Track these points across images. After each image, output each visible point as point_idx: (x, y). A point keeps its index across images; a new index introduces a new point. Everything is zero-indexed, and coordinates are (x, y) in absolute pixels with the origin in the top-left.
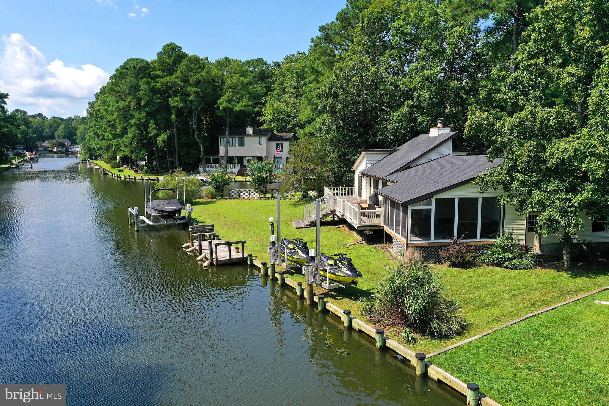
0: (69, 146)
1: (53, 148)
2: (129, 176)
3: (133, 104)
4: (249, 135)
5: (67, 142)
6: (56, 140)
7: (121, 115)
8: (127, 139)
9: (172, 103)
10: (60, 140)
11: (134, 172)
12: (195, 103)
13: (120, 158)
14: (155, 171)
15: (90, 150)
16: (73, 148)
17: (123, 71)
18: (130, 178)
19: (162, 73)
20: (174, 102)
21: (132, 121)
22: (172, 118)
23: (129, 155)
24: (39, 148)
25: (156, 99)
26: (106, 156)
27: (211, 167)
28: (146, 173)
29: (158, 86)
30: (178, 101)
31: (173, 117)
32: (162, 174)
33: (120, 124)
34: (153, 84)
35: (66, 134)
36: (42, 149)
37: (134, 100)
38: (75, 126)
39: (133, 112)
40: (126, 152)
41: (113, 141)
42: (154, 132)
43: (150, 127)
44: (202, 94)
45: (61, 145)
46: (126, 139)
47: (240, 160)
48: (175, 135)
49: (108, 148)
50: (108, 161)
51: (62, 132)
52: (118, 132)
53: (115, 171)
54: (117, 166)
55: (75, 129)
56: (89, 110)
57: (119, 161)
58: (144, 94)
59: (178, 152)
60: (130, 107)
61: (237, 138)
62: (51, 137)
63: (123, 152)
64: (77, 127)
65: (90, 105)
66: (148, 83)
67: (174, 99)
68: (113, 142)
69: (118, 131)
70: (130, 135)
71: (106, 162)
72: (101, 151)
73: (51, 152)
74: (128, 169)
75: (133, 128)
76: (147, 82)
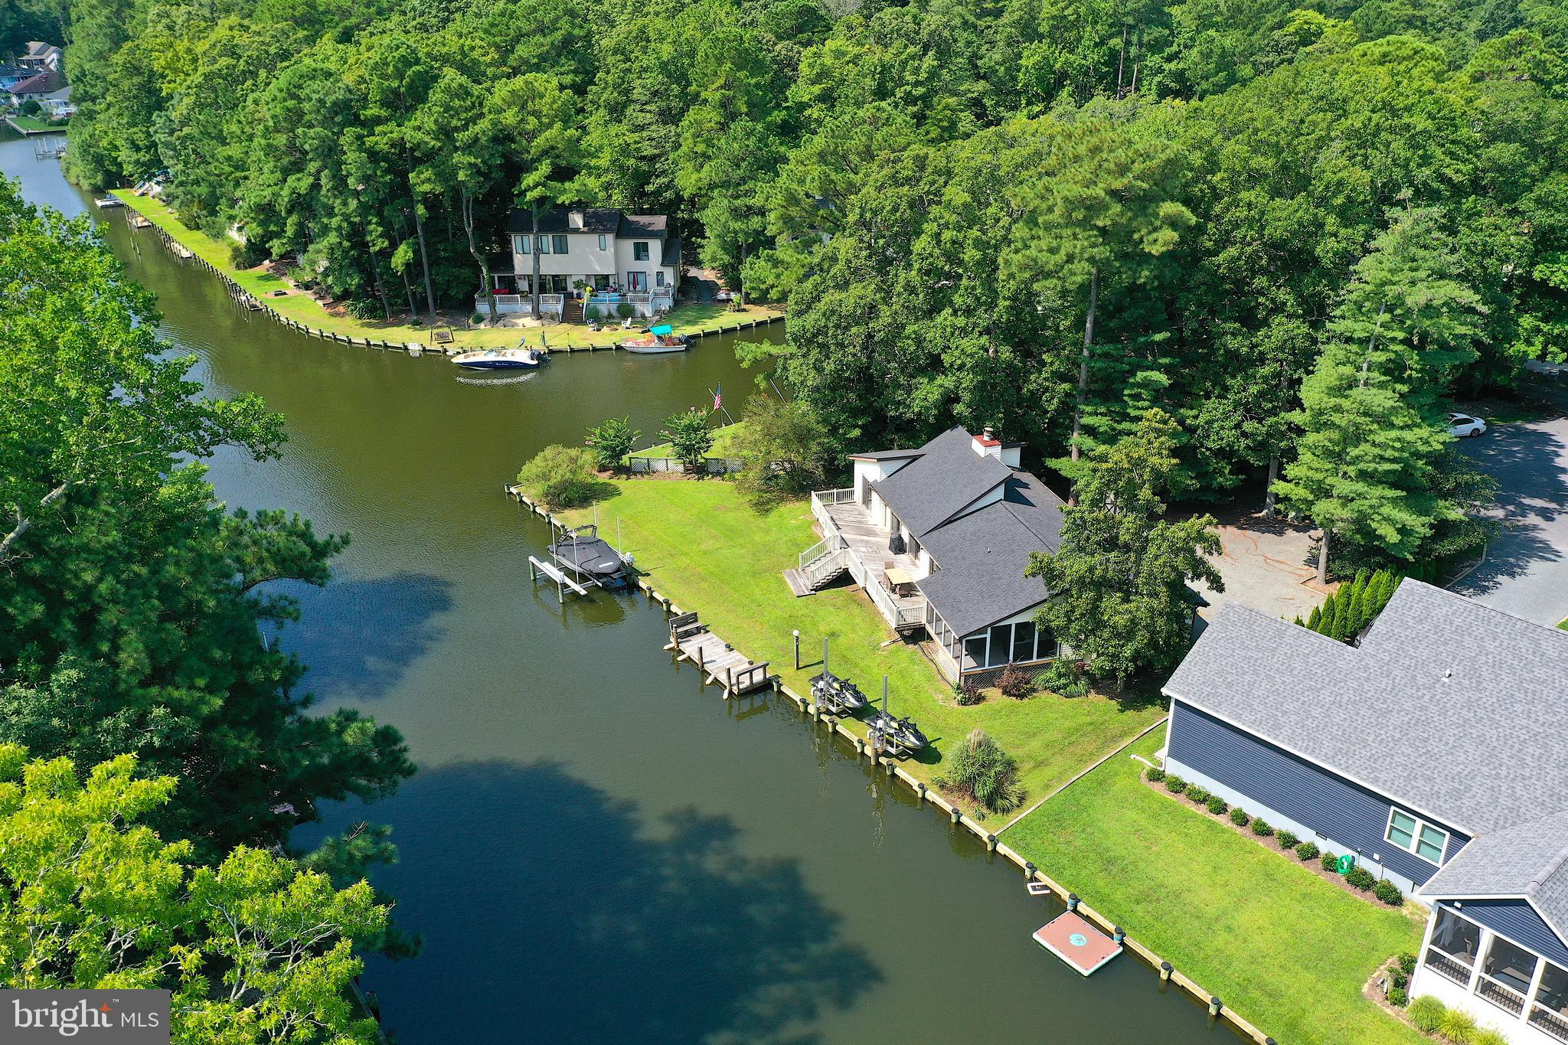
2: (333, 333)
4: (576, 231)
9: (417, 184)
11: (321, 304)
14: (380, 312)
18: (335, 339)
19: (383, 112)
20: (422, 183)
22: (419, 213)
28: (360, 317)
29: (381, 144)
30: (430, 181)
31: (421, 210)
32: (397, 318)
44: (484, 169)
47: (560, 282)
54: (244, 259)
58: (357, 168)
61: (550, 236)
66: (360, 139)
67: (422, 176)
74: (289, 283)
76: (355, 136)
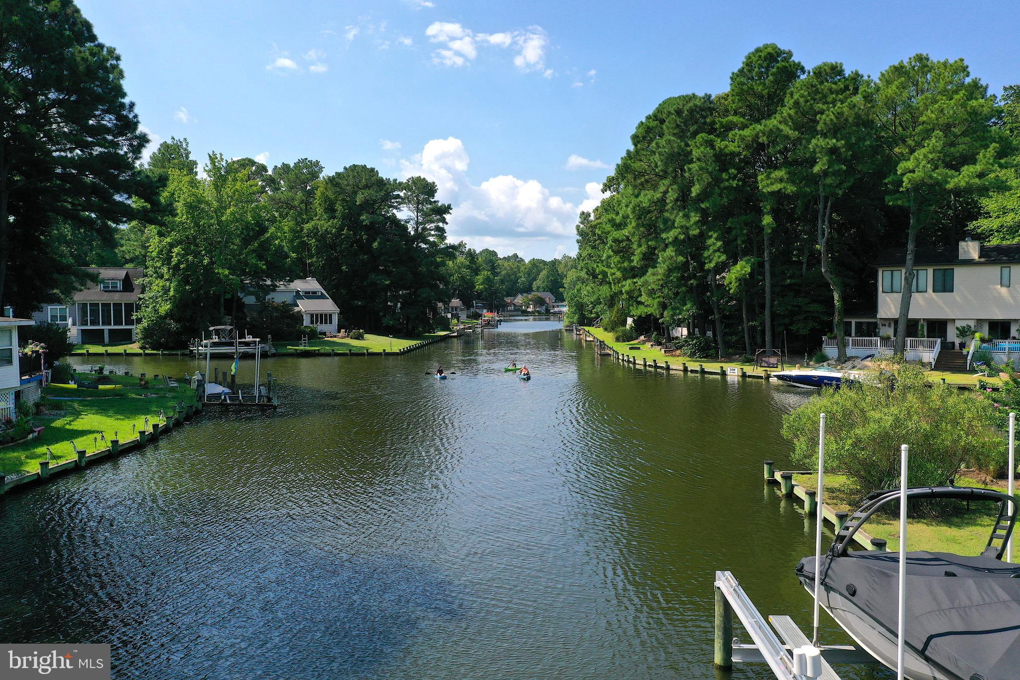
0: (551, 304)
1: (528, 307)
2: (655, 361)
3: (672, 196)
4: (968, 263)
5: (548, 297)
6: (533, 293)
7: (643, 225)
8: (655, 278)
9: (768, 185)
10: (539, 294)
11: (663, 350)
12: (829, 181)
13: (634, 321)
14: (712, 352)
15: (580, 308)
16: (558, 306)
17: (653, 124)
18: (656, 367)
19: (742, 119)
20: (772, 184)
21: (670, 235)
22: (764, 222)
23: (657, 313)
24: (508, 306)
25: (728, 180)
26: (606, 317)
27: (855, 344)
28: (692, 355)
29: (733, 148)
30: (781, 180)
31: (767, 220)
32: (729, 358)
33: (640, 246)
34: (719, 144)
35: (549, 284)
36: (512, 308)
37: (675, 187)
38: (563, 273)
39: (671, 213)
40: (649, 306)
41: (624, 283)
42: (719, 257)
43: (707, 248)
44: (846, 155)
45: (540, 302)
46: (653, 277)
47: (937, 328)
48: (767, 266)
49: (612, 301)
50: (611, 327)
51: (543, 282)
52: (635, 264)
53: (623, 349)
54: (625, 338)
55: (563, 276)
56: (582, 226)
57: (631, 328)
58: (701, 169)
59: (772, 306)
60: (665, 204)
61: (930, 271)
62: (528, 289)
63: (642, 307)
64: (565, 273)
65: (584, 216)
66: (711, 144)
67: (773, 175)
68: (623, 286)
69: (636, 260)
70: (661, 269)
71: (606, 329)
72: (598, 308)
73: (525, 313)
74: (648, 345)
75: (670, 252)
76: (706, 141)
